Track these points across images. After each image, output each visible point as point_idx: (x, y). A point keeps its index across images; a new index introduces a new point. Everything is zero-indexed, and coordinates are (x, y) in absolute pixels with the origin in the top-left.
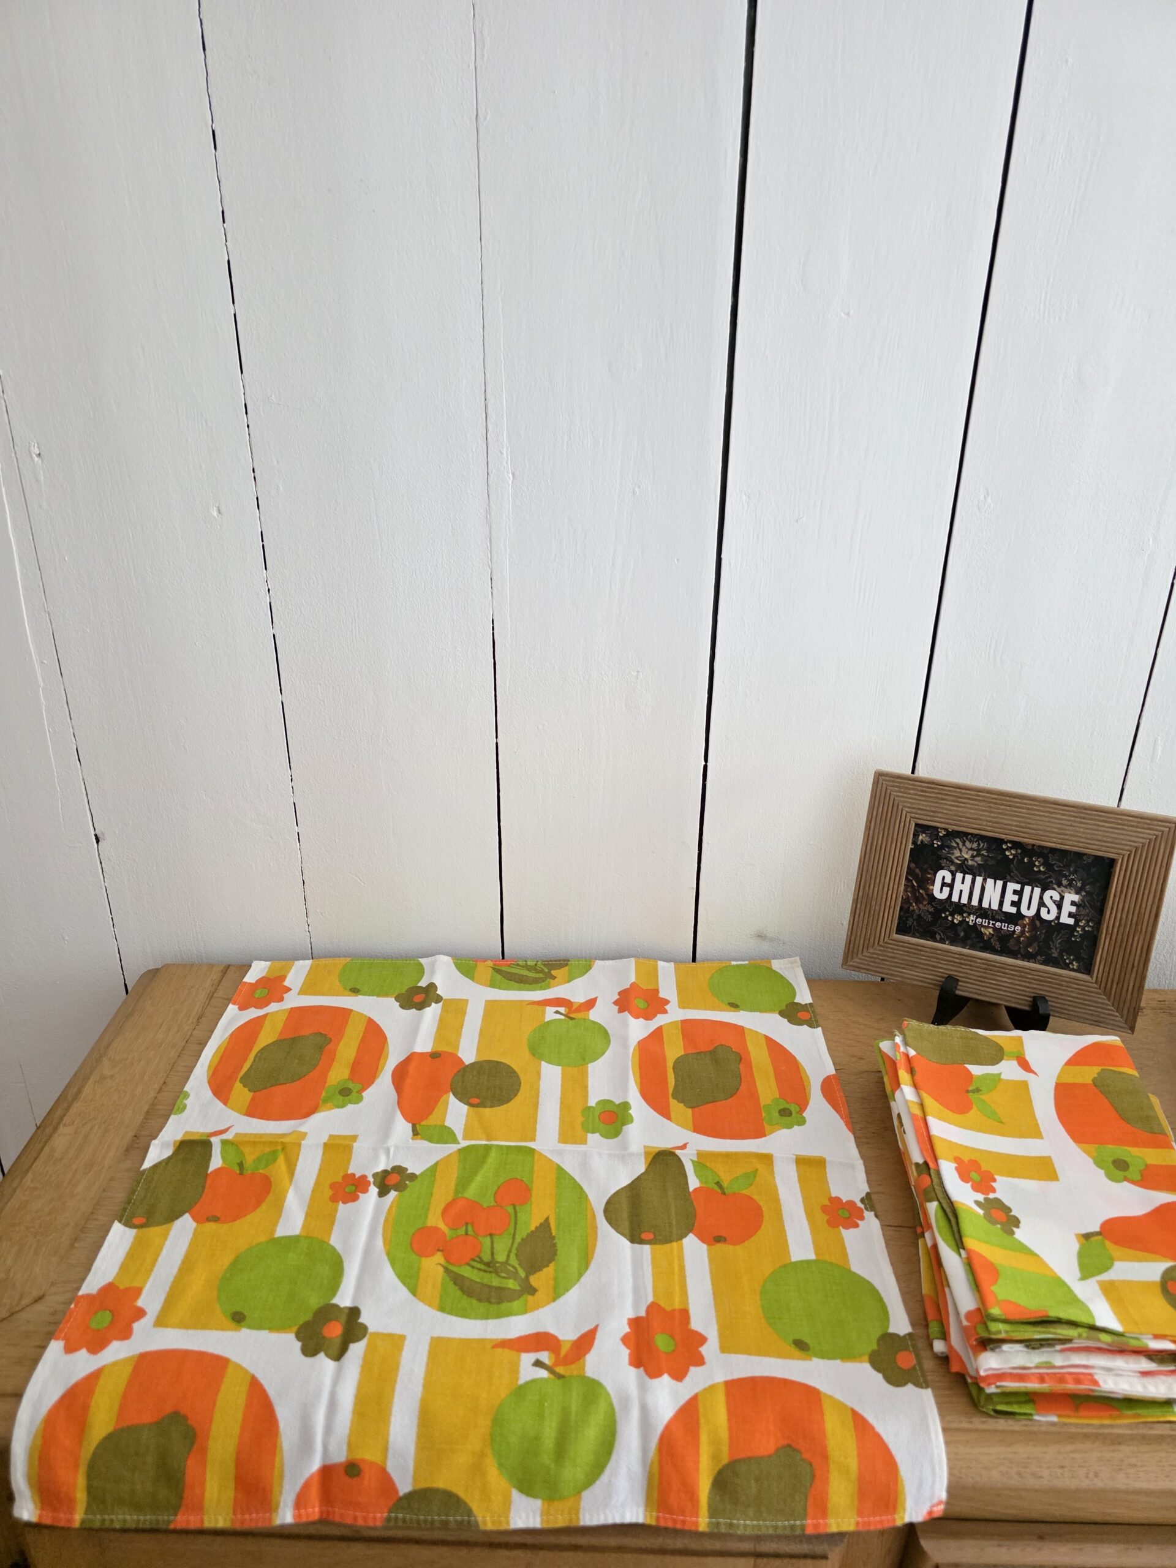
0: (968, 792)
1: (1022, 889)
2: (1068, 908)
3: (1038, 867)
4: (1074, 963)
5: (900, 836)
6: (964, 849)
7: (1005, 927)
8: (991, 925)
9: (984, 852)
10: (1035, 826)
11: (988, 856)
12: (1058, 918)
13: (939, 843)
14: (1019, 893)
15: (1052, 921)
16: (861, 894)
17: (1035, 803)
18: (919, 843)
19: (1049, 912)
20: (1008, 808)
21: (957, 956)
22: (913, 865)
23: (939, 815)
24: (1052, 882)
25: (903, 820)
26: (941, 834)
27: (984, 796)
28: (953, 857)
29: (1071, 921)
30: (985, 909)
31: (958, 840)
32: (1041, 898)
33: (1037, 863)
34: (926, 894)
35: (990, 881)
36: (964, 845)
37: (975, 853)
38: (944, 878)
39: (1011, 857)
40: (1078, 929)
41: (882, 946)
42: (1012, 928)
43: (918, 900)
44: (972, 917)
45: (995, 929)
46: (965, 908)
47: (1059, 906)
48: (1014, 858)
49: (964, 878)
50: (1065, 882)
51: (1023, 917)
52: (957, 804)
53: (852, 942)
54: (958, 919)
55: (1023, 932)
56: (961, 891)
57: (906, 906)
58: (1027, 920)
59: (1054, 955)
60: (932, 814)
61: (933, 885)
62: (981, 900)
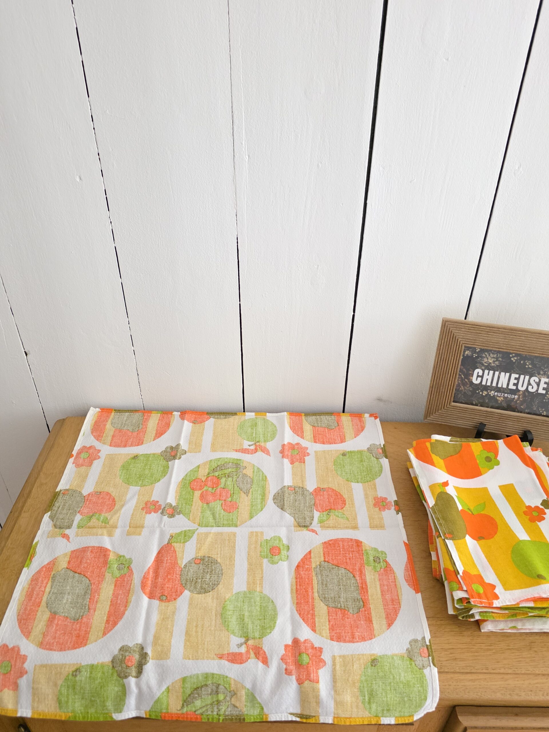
0: (494, 329)
1: (519, 377)
2: (542, 385)
3: (528, 365)
4: (544, 412)
5: (456, 353)
6: (489, 358)
7: (509, 396)
8: (502, 396)
9: (500, 359)
10: (528, 346)
11: (502, 361)
12: (537, 390)
13: (476, 355)
14: (518, 379)
15: (534, 392)
16: (434, 383)
17: (529, 333)
18: (465, 355)
19: (533, 388)
20: (514, 337)
21: (485, 413)
22: (462, 367)
23: (478, 342)
24: (535, 373)
25: (458, 344)
26: (477, 351)
27: (502, 331)
28: (483, 362)
29: (544, 392)
30: (499, 388)
31: (486, 353)
32: (529, 381)
33: (528, 364)
34: (469, 382)
35: (503, 374)
36: (489, 355)
37: (495, 360)
38: (478, 373)
39: (514, 361)
40: (547, 396)
41: (445, 409)
42: (513, 396)
43: (464, 384)
44: (492, 392)
45: (504, 397)
46: (489, 388)
47: (538, 384)
48: (515, 362)
49: (489, 373)
50: (542, 372)
51: (519, 391)
52: (487, 335)
53: (429, 408)
54: (485, 393)
55: (519, 398)
56: (487, 379)
57: (458, 388)
58: (521, 392)
59: (534, 409)
60: (473, 341)
61: (472, 377)
62: (497, 383)
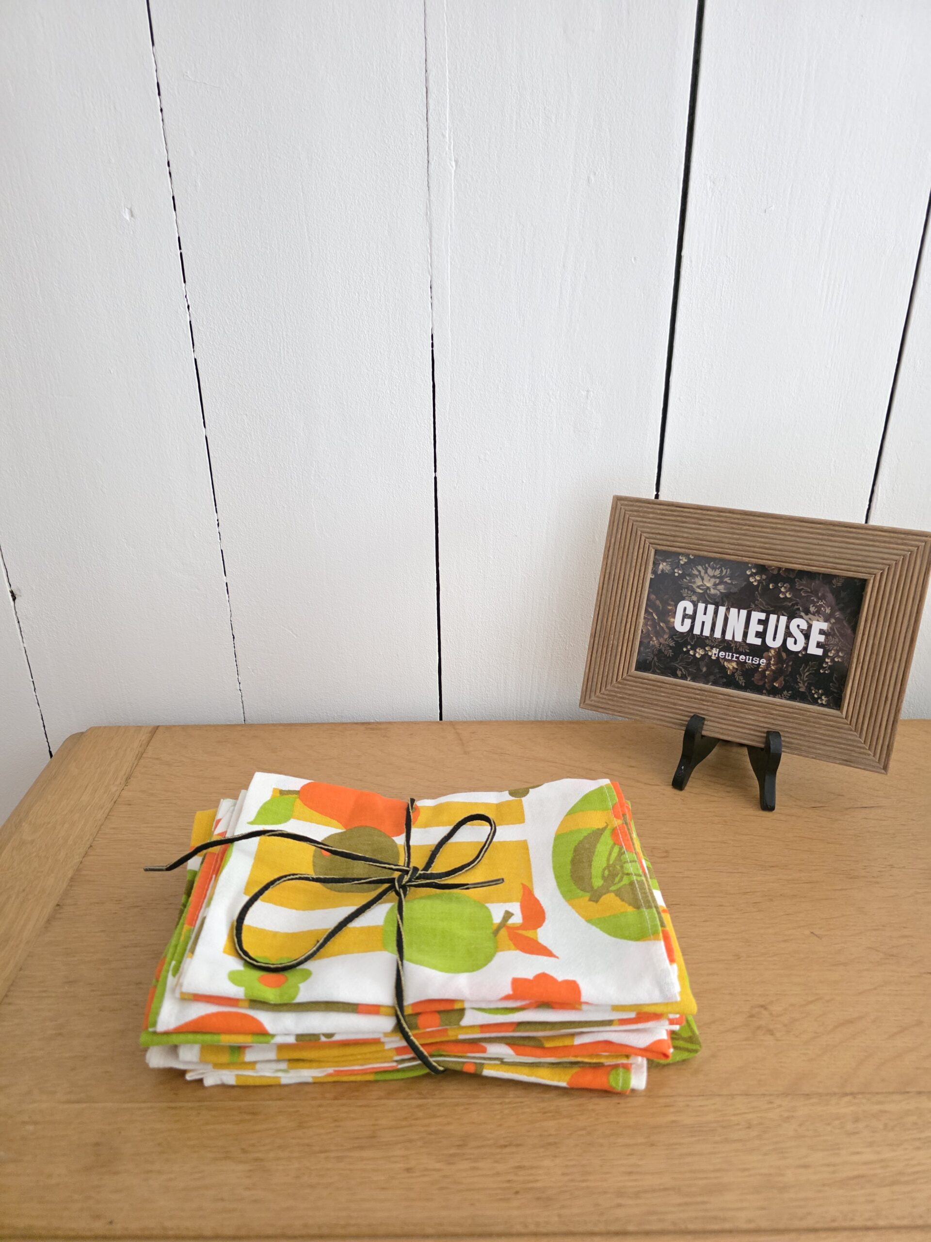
0: (710, 515)
1: (767, 619)
2: (816, 637)
3: (784, 593)
4: (823, 697)
5: (639, 564)
6: (706, 577)
7: (749, 660)
8: (734, 659)
9: (727, 580)
10: (779, 547)
11: (731, 583)
12: (805, 648)
13: (680, 572)
14: (764, 623)
15: (799, 652)
16: (598, 627)
17: (779, 521)
18: (659, 572)
19: (795, 643)
20: (751, 528)
21: (698, 692)
22: (653, 597)
23: (679, 539)
24: (798, 609)
25: (642, 546)
26: (682, 562)
27: (726, 519)
28: (694, 586)
29: (819, 652)
30: (728, 641)
31: (700, 568)
32: (787, 627)
33: (783, 590)
34: (668, 627)
35: (734, 611)
36: (706, 572)
37: (718, 581)
38: (685, 609)
39: (755, 584)
40: (827, 660)
41: (619, 683)
42: (756, 661)
43: (658, 634)
44: (715, 651)
45: (738, 663)
46: (707, 642)
47: (807, 636)
48: (758, 585)
49: (706, 608)
50: (812, 609)
51: (768, 649)
52: (697, 526)
53: (590, 680)
54: (700, 653)
55: (768, 665)
56: (703, 623)
57: (646, 641)
58: (773, 651)
59: (801, 690)
60: (672, 538)
61: (674, 617)
62: (724, 632)
